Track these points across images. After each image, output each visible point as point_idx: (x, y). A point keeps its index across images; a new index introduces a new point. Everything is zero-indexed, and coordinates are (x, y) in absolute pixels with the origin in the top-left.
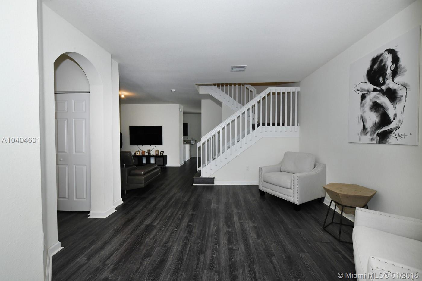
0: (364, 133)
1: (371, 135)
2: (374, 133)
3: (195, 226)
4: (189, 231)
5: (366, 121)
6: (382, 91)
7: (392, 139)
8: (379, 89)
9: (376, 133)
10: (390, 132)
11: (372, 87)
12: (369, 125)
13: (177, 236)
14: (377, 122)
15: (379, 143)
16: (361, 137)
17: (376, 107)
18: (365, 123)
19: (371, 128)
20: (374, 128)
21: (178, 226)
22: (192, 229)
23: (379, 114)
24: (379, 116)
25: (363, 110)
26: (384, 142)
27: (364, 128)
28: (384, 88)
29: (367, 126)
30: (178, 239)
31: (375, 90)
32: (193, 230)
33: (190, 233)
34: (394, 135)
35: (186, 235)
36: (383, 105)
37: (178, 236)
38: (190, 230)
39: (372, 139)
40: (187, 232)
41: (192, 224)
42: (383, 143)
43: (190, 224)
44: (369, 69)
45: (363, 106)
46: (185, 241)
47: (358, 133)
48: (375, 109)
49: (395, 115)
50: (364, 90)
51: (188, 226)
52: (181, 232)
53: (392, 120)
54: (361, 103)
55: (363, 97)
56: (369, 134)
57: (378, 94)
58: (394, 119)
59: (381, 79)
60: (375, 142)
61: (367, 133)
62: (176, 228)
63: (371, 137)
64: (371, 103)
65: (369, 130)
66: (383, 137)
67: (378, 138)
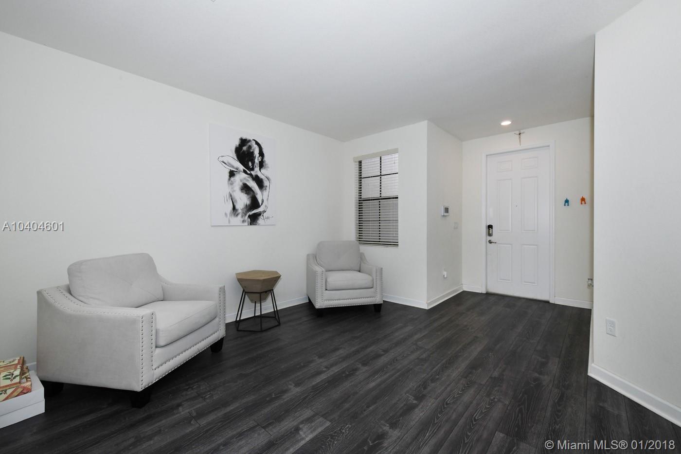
0: (234, 215)
1: (242, 217)
2: (246, 215)
3: (407, 392)
4: (425, 388)
5: (236, 201)
6: (251, 175)
7: (261, 221)
8: (249, 172)
9: (248, 215)
10: (259, 214)
11: (242, 167)
12: (240, 206)
13: (449, 389)
14: (248, 204)
15: (251, 224)
16: (230, 219)
17: (246, 188)
18: (235, 204)
19: (242, 210)
20: (245, 210)
21: (443, 407)
22: (415, 390)
23: (249, 196)
24: (250, 199)
25: (232, 188)
26: (254, 223)
27: (234, 208)
28: (253, 173)
29: (237, 207)
30: (448, 383)
31: (245, 172)
32: (415, 387)
33: (424, 385)
34: (262, 217)
35: (433, 384)
36: (253, 189)
37: (446, 388)
38: (422, 389)
39: (244, 221)
40: (429, 388)
41: (411, 398)
42: (254, 225)
43: (415, 402)
44: (238, 146)
45: (232, 184)
46: (437, 377)
47: (226, 214)
48: (246, 191)
49: (263, 201)
50: (233, 167)
51: (420, 398)
52: (439, 391)
53: (260, 204)
54: (229, 180)
55: (232, 174)
56: (240, 216)
57: (248, 177)
58: (262, 204)
59: (250, 164)
60: (246, 224)
61: (237, 215)
62: (447, 404)
63: (242, 219)
64: (241, 184)
65: (240, 211)
66: (254, 219)
67: (249, 220)
